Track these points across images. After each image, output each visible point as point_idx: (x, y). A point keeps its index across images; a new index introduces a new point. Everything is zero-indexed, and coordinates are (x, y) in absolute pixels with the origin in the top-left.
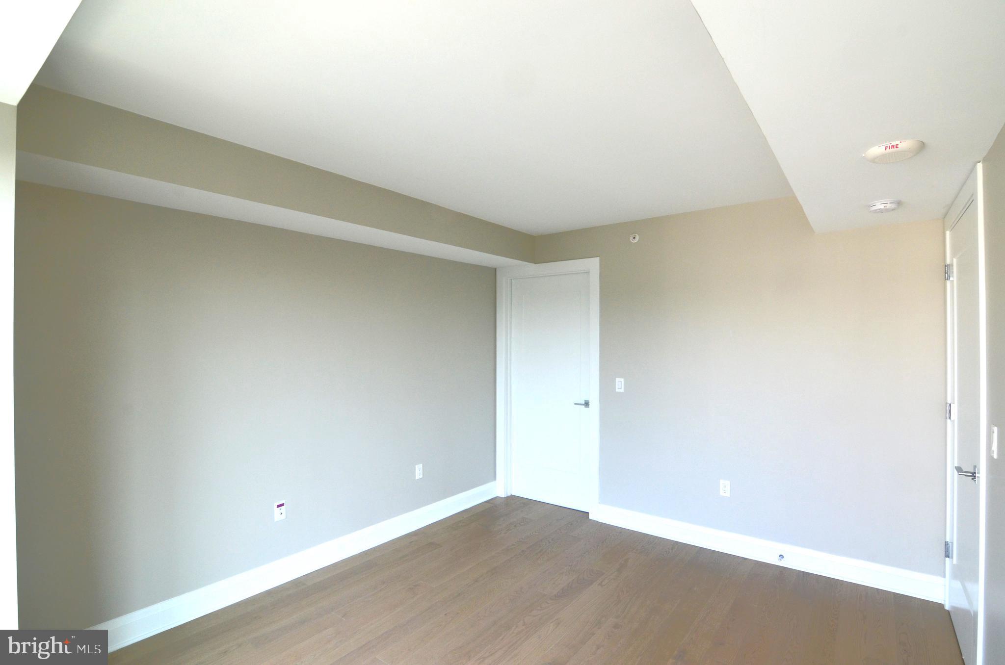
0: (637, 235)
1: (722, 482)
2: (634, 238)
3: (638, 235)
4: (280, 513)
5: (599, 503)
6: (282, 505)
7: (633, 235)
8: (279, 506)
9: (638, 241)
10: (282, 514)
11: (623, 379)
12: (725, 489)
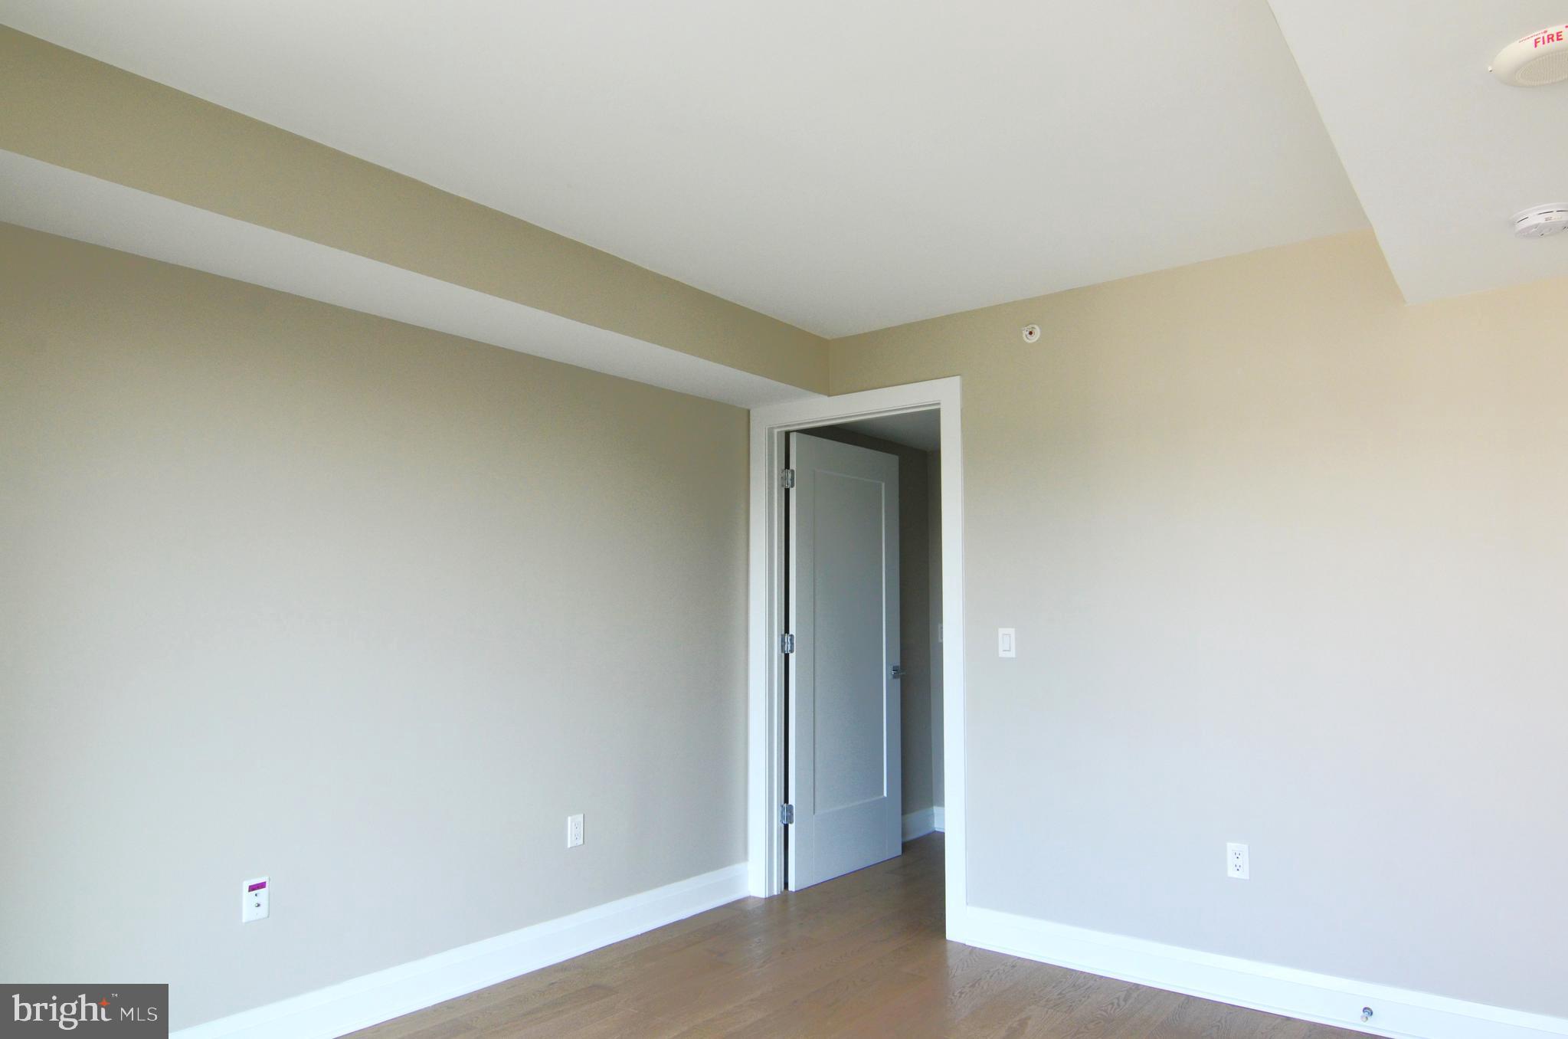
0: (1036, 326)
1: (1231, 847)
2: (1031, 333)
3: (1038, 325)
4: (255, 904)
5: (967, 904)
6: (262, 885)
7: (1030, 326)
8: (252, 888)
9: (1037, 341)
10: (259, 905)
11: (1013, 630)
12: (1239, 862)
